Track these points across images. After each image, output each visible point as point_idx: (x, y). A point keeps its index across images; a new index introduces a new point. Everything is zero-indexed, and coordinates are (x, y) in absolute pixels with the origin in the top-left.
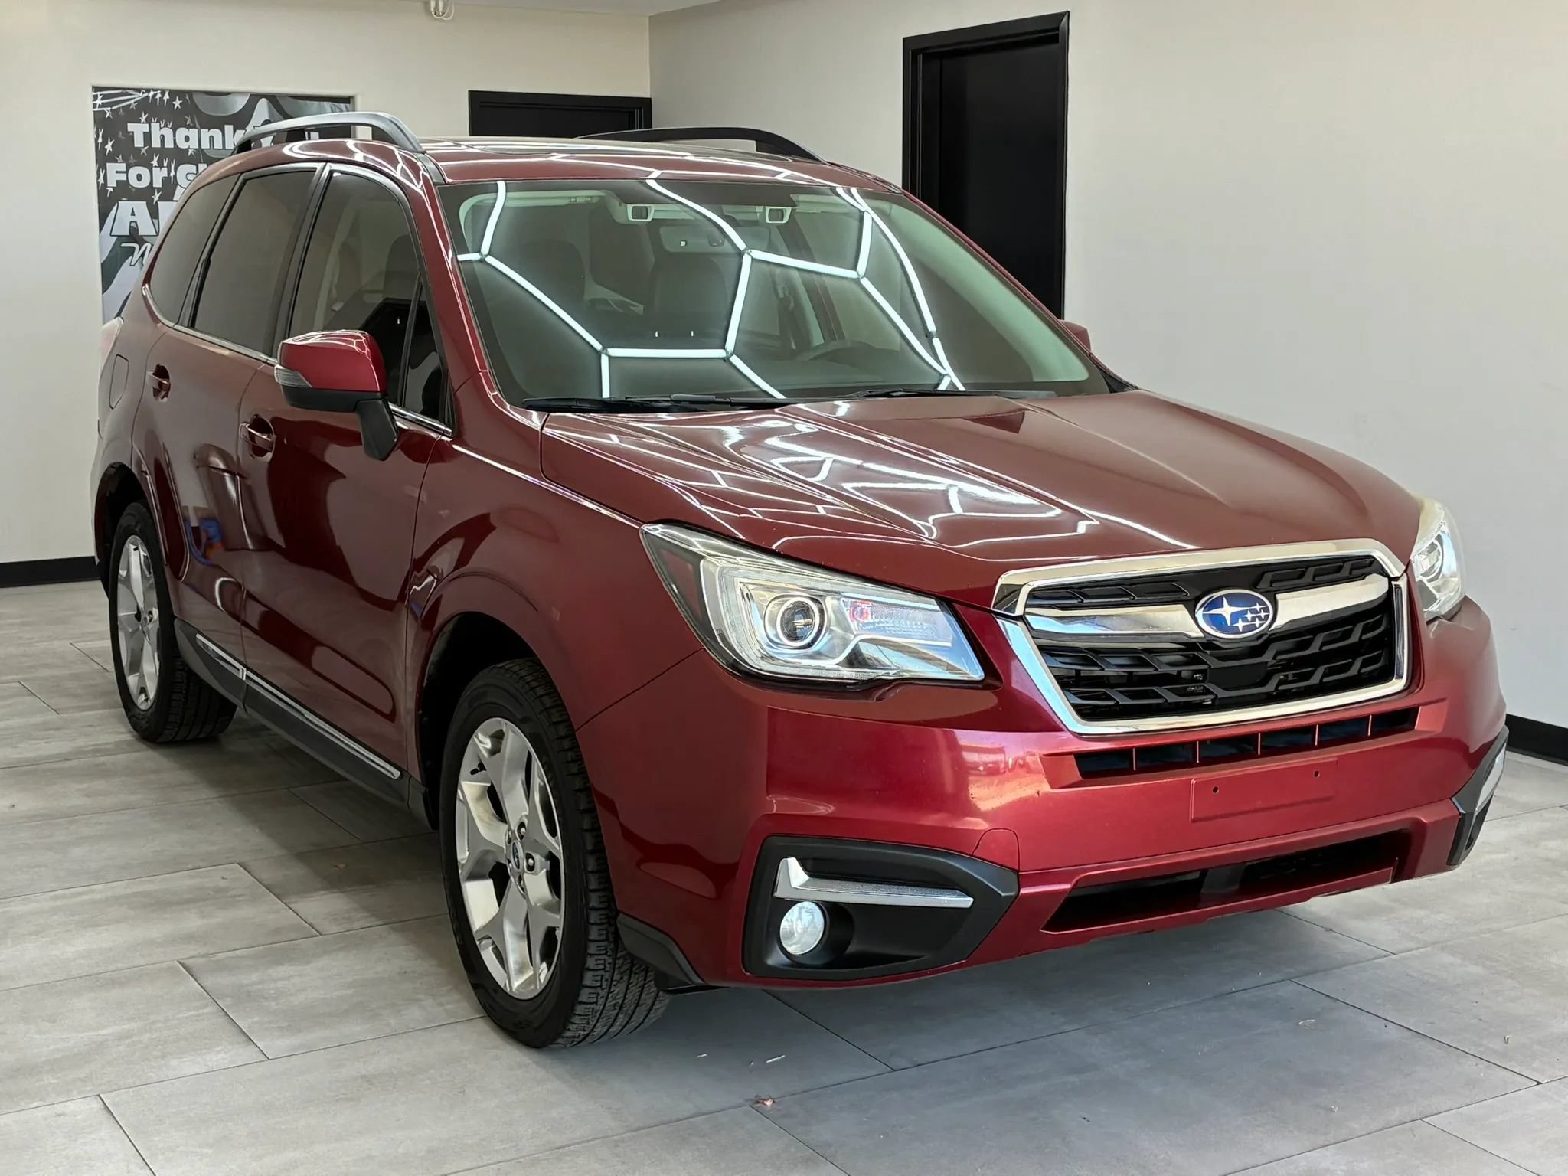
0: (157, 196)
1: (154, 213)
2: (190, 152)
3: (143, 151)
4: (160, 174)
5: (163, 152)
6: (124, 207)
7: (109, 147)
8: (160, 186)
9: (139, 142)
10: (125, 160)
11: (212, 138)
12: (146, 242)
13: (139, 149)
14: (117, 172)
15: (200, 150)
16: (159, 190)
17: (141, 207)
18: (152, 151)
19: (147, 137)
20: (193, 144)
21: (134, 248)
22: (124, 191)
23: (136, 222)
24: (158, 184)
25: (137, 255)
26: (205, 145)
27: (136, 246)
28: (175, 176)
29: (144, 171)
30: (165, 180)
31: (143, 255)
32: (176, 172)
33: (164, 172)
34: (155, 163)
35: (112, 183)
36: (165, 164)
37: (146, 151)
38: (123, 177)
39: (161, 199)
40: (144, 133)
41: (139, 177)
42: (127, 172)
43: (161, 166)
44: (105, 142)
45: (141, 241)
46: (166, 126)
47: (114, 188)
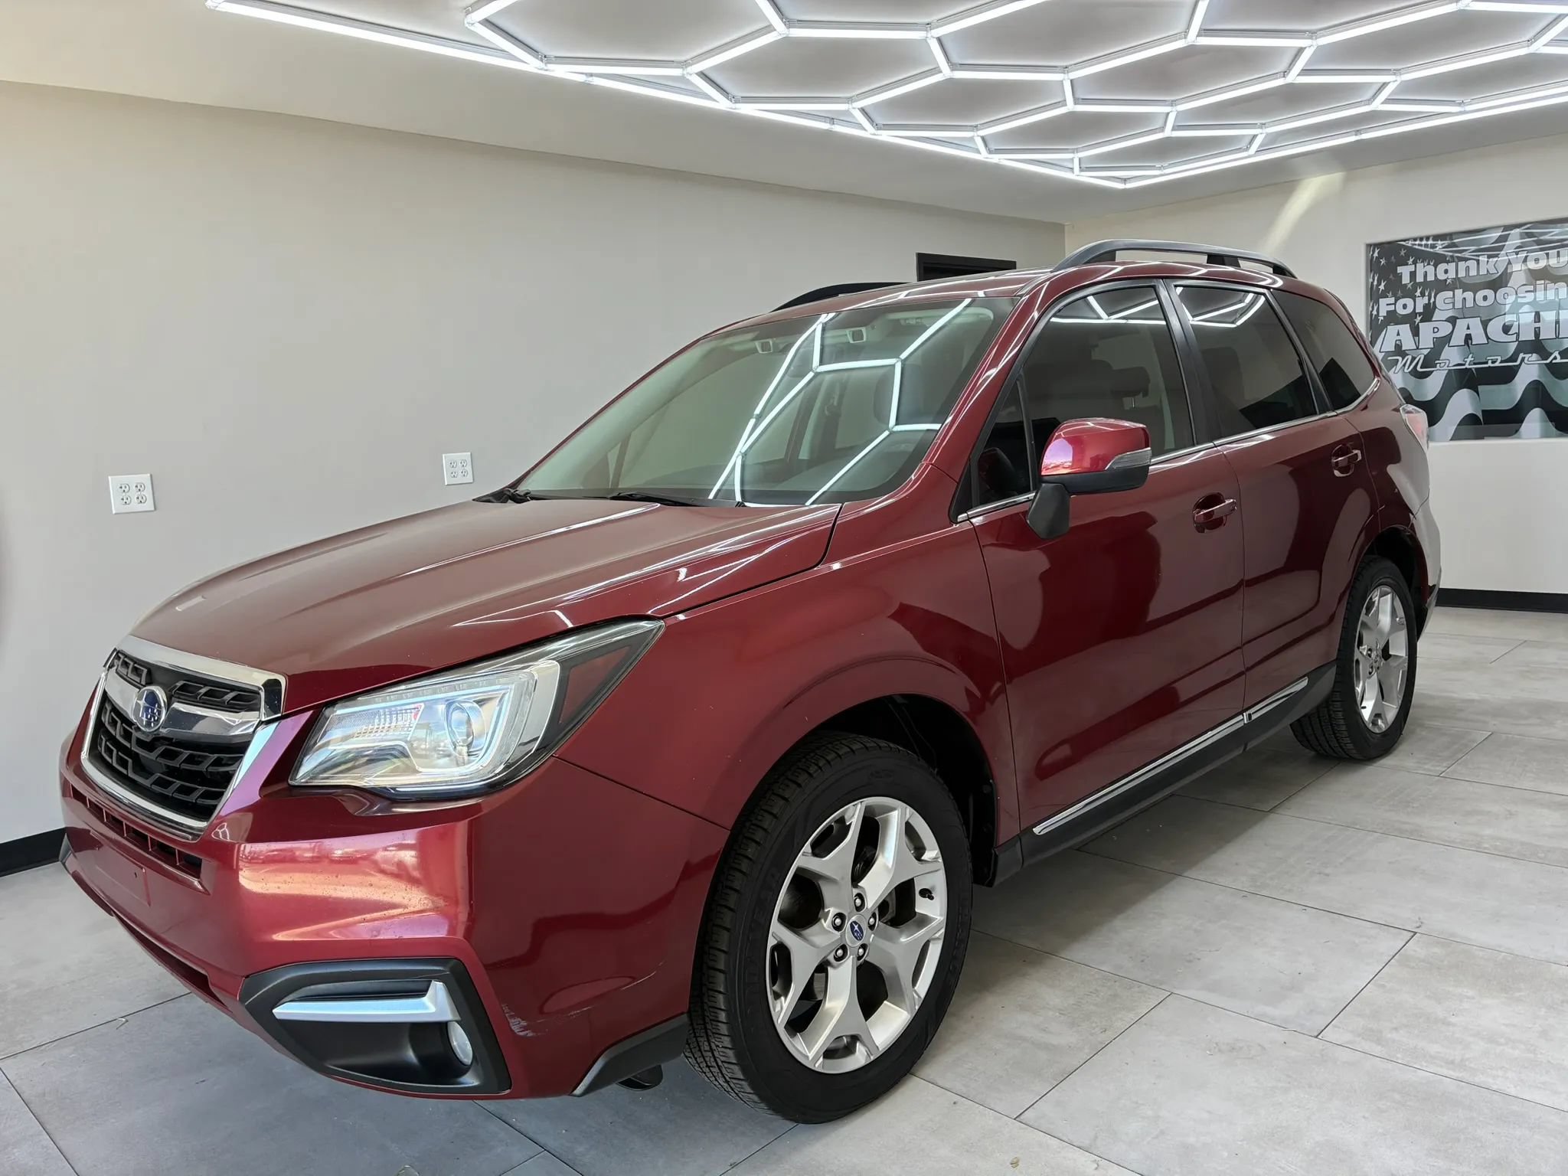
0: (1419, 318)
1: (1416, 332)
2: (1449, 281)
3: (1409, 286)
4: (1421, 303)
5: (1426, 284)
6: (1392, 330)
7: (1382, 287)
8: (1422, 311)
9: (1406, 280)
10: (1394, 295)
11: (1468, 269)
12: (1408, 355)
13: (1406, 285)
14: (1387, 305)
15: (1457, 279)
16: (1420, 314)
17: (1405, 329)
18: (1416, 285)
19: (1413, 275)
20: (1452, 275)
21: (1398, 360)
22: (1393, 318)
23: (1400, 340)
24: (1419, 309)
25: (1400, 365)
26: (1462, 274)
27: (1400, 358)
28: (1434, 302)
29: (1409, 301)
30: (1426, 307)
31: (1404, 365)
32: (1435, 298)
33: (1426, 300)
34: (1418, 294)
35: (1383, 313)
36: (1427, 294)
37: (1412, 286)
38: (1392, 308)
39: (1422, 321)
40: (1411, 272)
41: (1405, 306)
42: (1395, 304)
43: (1423, 295)
44: (1379, 284)
45: (1403, 354)
46: (1429, 264)
47: (1384, 317)
